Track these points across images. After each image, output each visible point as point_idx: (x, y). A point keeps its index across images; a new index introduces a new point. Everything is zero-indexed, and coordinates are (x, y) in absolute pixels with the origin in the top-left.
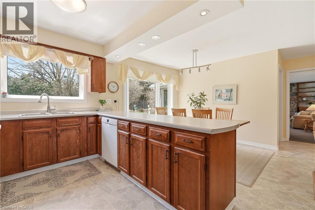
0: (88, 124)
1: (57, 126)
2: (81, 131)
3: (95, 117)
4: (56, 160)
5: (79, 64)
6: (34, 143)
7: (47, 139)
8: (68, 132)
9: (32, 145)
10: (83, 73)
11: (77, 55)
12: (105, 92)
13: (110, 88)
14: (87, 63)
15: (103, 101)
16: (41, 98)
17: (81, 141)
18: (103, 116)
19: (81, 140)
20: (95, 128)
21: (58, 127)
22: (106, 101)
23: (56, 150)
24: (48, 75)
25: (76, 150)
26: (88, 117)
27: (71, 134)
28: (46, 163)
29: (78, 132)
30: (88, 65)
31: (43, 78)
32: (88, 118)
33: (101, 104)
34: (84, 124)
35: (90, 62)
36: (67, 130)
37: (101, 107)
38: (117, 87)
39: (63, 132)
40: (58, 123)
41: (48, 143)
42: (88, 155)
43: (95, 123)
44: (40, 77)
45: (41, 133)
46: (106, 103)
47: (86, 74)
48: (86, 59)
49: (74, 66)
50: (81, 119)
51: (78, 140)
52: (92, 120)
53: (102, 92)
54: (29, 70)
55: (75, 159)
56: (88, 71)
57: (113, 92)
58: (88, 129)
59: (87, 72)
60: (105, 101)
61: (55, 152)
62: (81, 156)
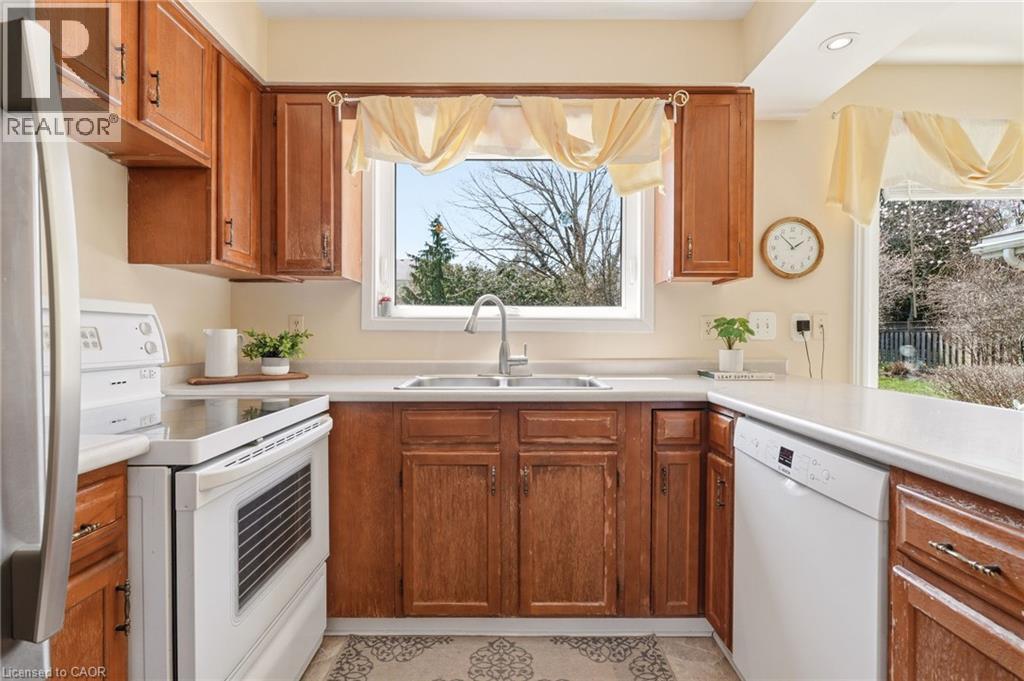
0: (655, 449)
1: (520, 443)
2: (623, 481)
3: (697, 413)
4: (514, 601)
5: (617, 144)
6: (436, 505)
7: (483, 496)
8: (564, 475)
9: (431, 516)
10: (636, 187)
11: (610, 103)
12: (748, 274)
13: (771, 254)
14: (658, 128)
15: (732, 322)
16: (475, 313)
17: (622, 532)
18: (743, 415)
19: (623, 524)
20: (692, 472)
21: (522, 447)
22: (751, 326)
23: (514, 555)
24: (556, 256)
25: (600, 573)
26: (657, 409)
27: (577, 488)
28: (477, 604)
29: (609, 482)
30: (662, 140)
31: (544, 264)
32: (659, 413)
33: (723, 341)
34: (640, 444)
35: (668, 127)
36: (561, 465)
37: (724, 355)
38: (814, 243)
39: (544, 473)
40: (522, 432)
41: (485, 514)
42: (655, 612)
43: (692, 446)
44: (537, 263)
45: (459, 465)
46: (752, 333)
47: (652, 188)
48: (652, 115)
49: (594, 152)
50: (621, 418)
51: (607, 524)
52: (676, 425)
53: (735, 276)
54: (515, 247)
55: (593, 616)
56: (661, 171)
57: (787, 277)
58: (659, 476)
59: (658, 175)
60: (744, 323)
61: (510, 563)
62: (622, 608)
